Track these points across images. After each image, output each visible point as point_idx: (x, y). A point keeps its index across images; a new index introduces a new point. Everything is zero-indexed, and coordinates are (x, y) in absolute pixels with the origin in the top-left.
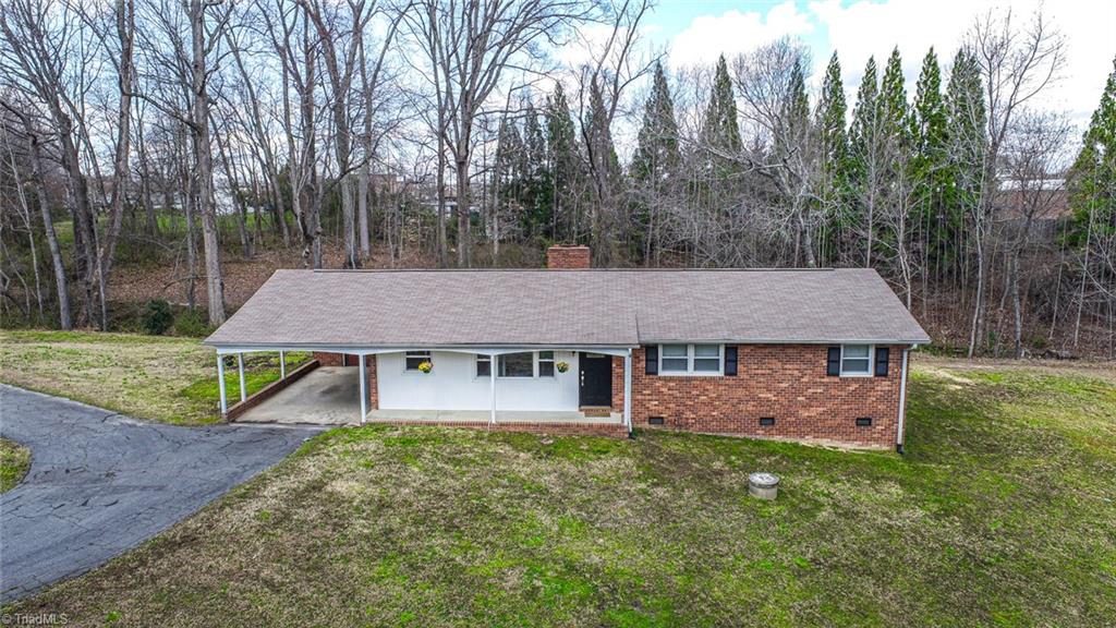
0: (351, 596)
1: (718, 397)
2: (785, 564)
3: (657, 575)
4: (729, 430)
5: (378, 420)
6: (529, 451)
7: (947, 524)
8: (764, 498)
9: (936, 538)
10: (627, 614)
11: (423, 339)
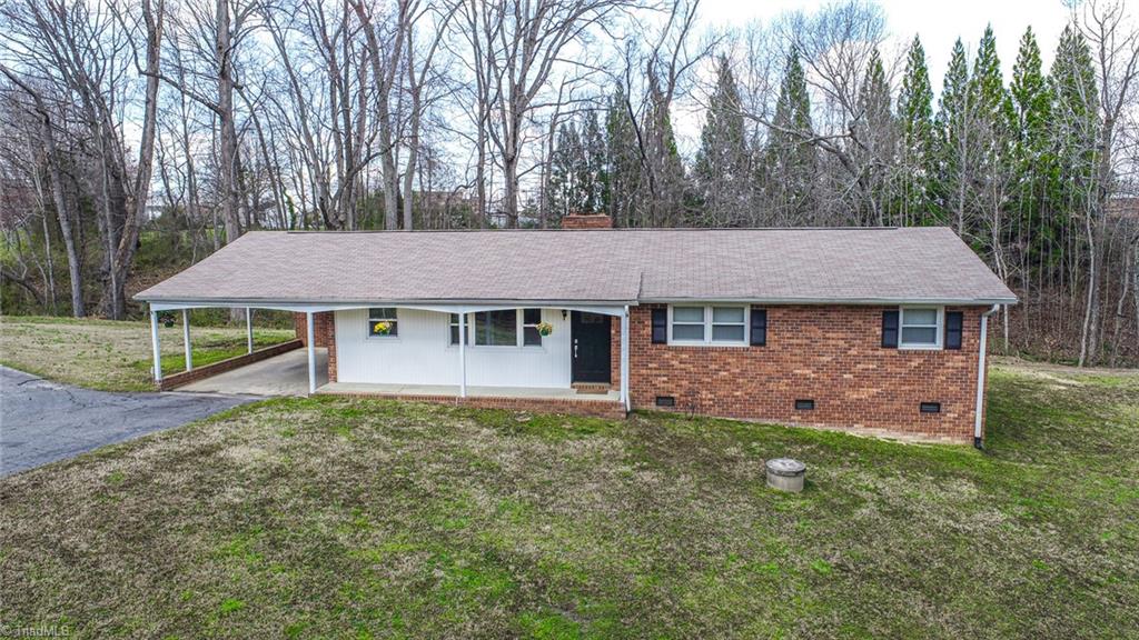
0: (169, 575)
1: (743, 374)
2: (798, 568)
3: (611, 573)
4: (756, 415)
5: (330, 392)
6: (494, 427)
7: (1038, 532)
8: (785, 490)
9: (1019, 548)
10: (549, 620)
11: (384, 294)
